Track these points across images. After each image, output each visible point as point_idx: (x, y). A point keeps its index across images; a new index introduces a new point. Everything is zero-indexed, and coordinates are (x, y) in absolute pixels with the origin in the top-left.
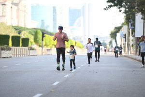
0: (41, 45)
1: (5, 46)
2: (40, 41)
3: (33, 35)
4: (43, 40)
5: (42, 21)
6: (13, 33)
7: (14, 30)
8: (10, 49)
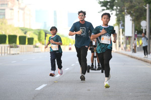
0: (44, 43)
1: (13, 45)
2: (43, 40)
3: (36, 34)
4: (45, 39)
5: (45, 23)
6: (19, 34)
7: (20, 31)
8: (17, 47)
